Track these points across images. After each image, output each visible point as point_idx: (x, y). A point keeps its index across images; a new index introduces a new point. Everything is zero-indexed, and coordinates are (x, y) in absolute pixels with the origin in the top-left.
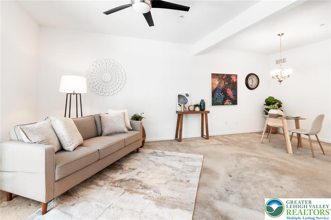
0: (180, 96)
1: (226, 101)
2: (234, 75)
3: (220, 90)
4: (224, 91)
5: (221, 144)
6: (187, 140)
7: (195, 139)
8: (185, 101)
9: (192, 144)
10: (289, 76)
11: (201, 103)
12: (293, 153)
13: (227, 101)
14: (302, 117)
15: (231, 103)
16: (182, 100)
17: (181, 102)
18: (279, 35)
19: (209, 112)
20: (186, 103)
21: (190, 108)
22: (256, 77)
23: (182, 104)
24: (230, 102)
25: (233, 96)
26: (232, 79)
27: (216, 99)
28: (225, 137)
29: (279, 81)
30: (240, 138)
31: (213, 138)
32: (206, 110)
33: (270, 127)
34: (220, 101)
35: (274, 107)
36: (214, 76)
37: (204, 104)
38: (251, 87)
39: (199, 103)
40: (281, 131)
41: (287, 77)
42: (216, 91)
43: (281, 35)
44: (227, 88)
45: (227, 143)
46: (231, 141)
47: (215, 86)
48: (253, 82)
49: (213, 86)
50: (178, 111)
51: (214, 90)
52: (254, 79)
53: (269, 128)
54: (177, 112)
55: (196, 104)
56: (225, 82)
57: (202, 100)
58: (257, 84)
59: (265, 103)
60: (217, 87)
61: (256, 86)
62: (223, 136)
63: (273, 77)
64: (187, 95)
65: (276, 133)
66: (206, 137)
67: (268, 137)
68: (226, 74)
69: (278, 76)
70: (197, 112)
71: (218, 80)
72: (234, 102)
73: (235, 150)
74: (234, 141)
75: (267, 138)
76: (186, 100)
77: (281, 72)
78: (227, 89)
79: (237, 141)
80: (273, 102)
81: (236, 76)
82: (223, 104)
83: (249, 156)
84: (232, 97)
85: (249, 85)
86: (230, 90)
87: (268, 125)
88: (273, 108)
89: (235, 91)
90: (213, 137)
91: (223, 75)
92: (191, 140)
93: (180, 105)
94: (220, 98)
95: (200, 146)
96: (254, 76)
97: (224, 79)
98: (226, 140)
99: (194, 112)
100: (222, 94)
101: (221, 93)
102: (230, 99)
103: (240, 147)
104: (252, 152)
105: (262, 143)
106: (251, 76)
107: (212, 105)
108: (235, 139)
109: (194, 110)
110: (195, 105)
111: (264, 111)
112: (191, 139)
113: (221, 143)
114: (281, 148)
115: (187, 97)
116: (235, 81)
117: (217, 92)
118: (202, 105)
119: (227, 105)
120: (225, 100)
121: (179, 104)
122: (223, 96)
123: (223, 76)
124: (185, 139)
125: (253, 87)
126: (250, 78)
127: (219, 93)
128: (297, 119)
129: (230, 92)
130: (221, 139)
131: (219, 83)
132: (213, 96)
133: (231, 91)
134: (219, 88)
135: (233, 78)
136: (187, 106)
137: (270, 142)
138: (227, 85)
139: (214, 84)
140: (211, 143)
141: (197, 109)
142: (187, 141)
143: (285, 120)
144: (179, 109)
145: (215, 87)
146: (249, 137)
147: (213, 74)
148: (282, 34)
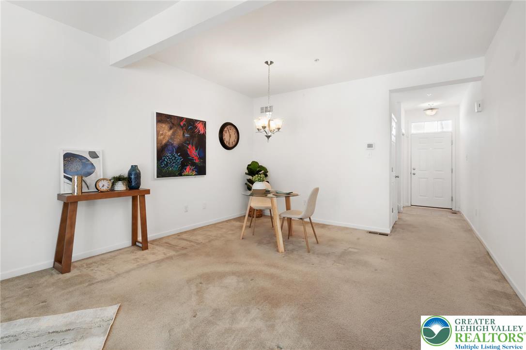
0: (69, 157)
1: (185, 169)
2: (201, 121)
3: (174, 147)
4: (182, 150)
5: (170, 258)
6: (90, 261)
7: (112, 254)
8: (88, 169)
9: (100, 273)
10: (279, 129)
11: (130, 174)
12: (285, 251)
13: (188, 168)
14: (294, 192)
15: (196, 172)
16: (76, 166)
17: (74, 170)
18: (267, 63)
19: (148, 192)
20: (90, 174)
21: (100, 184)
22: (234, 130)
23: (76, 177)
24: (193, 171)
25: (198, 159)
26: (197, 128)
27: (167, 165)
28: (184, 236)
29: (267, 136)
30: (210, 233)
31: (157, 245)
32: (142, 187)
33: (254, 209)
34: (175, 169)
35: (261, 177)
36: (162, 118)
37: (138, 176)
38: (227, 144)
39: (125, 173)
40: (267, 213)
41: (276, 130)
42: (166, 149)
43: (269, 63)
44: (188, 144)
45: (184, 252)
46: (192, 244)
47: (164, 138)
48: (230, 136)
49: (159, 138)
50: (62, 192)
51: (162, 147)
52: (233, 132)
53: (252, 210)
54: (60, 197)
55: (117, 175)
56: (183, 133)
57: (132, 166)
58: (236, 140)
59: (247, 172)
60: (168, 141)
61: (234, 143)
62: (179, 236)
63: (258, 129)
64: (94, 155)
65: (261, 217)
66: (140, 245)
67: (252, 225)
68: (186, 118)
69: (265, 127)
70: (120, 194)
71: (171, 128)
72: (201, 170)
73: (198, 266)
74: (198, 244)
75: (250, 227)
76: (90, 166)
77: (269, 123)
78: (189, 147)
79: (203, 242)
80: (258, 169)
81: (204, 123)
82: (180, 175)
83: (222, 276)
84: (197, 161)
85: (225, 142)
86: (194, 148)
87: (251, 208)
88: (259, 179)
89: (201, 149)
90: (158, 241)
91: (181, 119)
92: (102, 260)
93: (70, 179)
94: (174, 163)
95: (118, 275)
96: (232, 128)
97: (182, 127)
98: (184, 244)
99: (111, 193)
100: (179, 156)
101: (177, 153)
102: (193, 164)
103: (208, 255)
104: (227, 263)
105: (243, 239)
106: (228, 127)
107: (158, 177)
108: (200, 238)
109: (112, 190)
110: (114, 178)
111: (246, 184)
112: (103, 256)
113: (172, 253)
114: (269, 243)
115: (92, 160)
116: (202, 132)
117: (168, 150)
118: (133, 177)
119: (187, 175)
120: (183, 166)
121: (65, 177)
122: (180, 160)
123: (180, 122)
124: (83, 262)
125: (231, 146)
126: (226, 129)
127: (172, 153)
128: (288, 196)
129: (193, 153)
130: (173, 242)
131: (173, 134)
132: (159, 158)
133: (195, 150)
134: (172, 144)
135: (200, 126)
136: (91, 180)
137: (253, 235)
138: (187, 139)
139: (162, 134)
140: (152, 258)
141: (120, 187)
142: (89, 266)
143: (275, 199)
144: (67, 188)
145: (164, 142)
146: (224, 230)
147: (158, 115)
148: (271, 63)
